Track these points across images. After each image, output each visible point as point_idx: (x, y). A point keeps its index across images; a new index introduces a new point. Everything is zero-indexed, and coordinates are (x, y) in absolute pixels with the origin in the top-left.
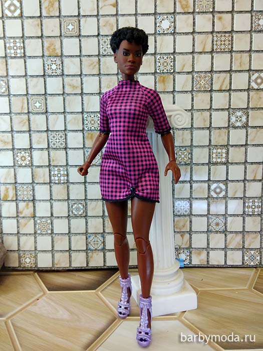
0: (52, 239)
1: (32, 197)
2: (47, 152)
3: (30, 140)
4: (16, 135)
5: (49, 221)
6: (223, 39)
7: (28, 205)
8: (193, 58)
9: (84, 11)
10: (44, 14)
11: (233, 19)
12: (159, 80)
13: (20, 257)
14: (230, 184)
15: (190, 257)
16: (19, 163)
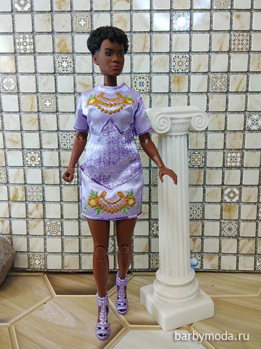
0: (62, 241)
1: (42, 198)
2: (57, 153)
3: (40, 140)
4: (25, 135)
5: (59, 223)
6: (241, 38)
7: (37, 206)
8: (210, 58)
9: (96, 6)
10: (55, 9)
11: (251, 17)
12: (174, 81)
13: (29, 259)
14: (244, 189)
15: (202, 262)
16: (29, 163)
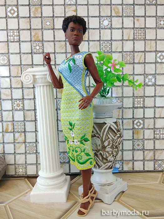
0: (36, 156)
1: (24, 130)
2: (33, 101)
3: (23, 93)
4: (13, 90)
5: (35, 145)
6: (140, 32)
7: (21, 134)
10: (32, 16)
13: (15, 169)
14: (146, 120)
15: (123, 166)
16: (16, 108)
